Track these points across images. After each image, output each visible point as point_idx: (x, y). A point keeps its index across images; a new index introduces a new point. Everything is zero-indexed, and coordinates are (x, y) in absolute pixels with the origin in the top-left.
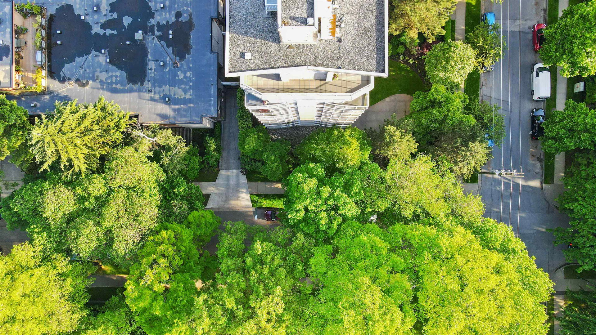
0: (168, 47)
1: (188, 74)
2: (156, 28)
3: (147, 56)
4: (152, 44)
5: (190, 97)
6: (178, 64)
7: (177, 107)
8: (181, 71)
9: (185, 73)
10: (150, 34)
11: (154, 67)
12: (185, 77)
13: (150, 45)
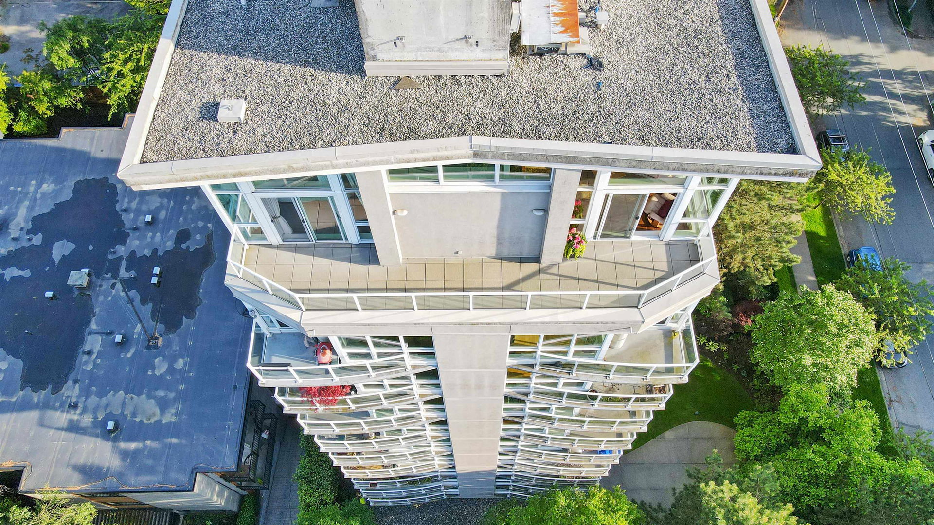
0: (143, 302)
1: (180, 364)
2: (124, 263)
3: (88, 323)
4: (106, 297)
5: (174, 419)
6: (161, 339)
7: (133, 446)
8: (164, 357)
9: (173, 360)
10: (109, 275)
11: (97, 348)
12: (171, 370)
13: (101, 298)
